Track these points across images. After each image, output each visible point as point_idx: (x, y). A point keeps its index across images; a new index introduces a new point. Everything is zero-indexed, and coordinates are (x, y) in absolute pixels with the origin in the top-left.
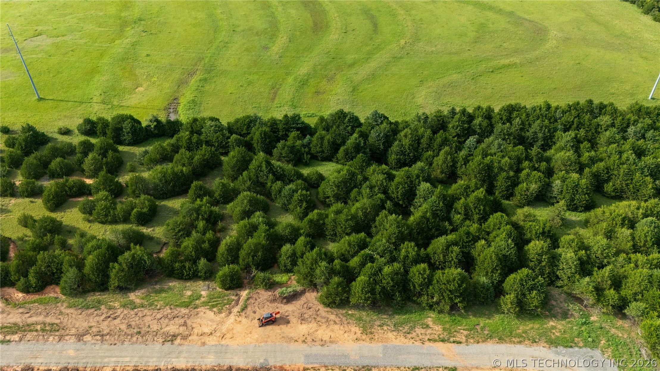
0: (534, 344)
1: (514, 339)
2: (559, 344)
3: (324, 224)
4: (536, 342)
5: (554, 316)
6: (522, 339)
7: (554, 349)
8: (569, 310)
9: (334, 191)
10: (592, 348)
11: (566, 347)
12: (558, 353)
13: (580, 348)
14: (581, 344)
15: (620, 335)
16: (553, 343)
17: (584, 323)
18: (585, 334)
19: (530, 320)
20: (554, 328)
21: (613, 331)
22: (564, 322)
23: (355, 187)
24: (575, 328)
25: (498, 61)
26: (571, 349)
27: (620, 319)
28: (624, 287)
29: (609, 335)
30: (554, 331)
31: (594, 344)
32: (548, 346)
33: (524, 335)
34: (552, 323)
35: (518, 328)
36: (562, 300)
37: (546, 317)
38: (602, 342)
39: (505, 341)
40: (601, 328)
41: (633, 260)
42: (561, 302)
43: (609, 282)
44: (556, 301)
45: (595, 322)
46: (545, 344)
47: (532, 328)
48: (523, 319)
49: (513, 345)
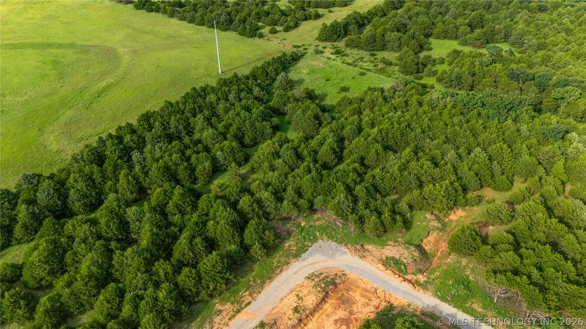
0: (289, 265)
1: (277, 272)
2: (300, 253)
3: (62, 304)
4: (289, 263)
5: (284, 240)
6: (281, 267)
7: (300, 259)
8: (289, 229)
9: (45, 269)
10: (316, 242)
11: (304, 252)
12: (304, 260)
13: (311, 246)
14: (310, 244)
15: (321, 223)
16: (297, 255)
17: (302, 230)
18: (307, 236)
19: (275, 252)
20: (290, 246)
21: (317, 223)
22: (292, 239)
23: (65, 252)
24: (299, 237)
25: (96, 87)
26: (308, 252)
27: (314, 214)
28: (304, 194)
29: (317, 227)
30: (292, 248)
31: (315, 240)
32: (296, 260)
33: (279, 264)
34: (287, 245)
35: (273, 263)
36: (281, 226)
37: (281, 243)
38: (317, 234)
39: (273, 277)
40: (311, 226)
41: (296, 175)
42: (282, 227)
43: (296, 196)
44: (278, 229)
45: (305, 225)
46: (294, 260)
47: (280, 256)
48: (271, 255)
49: (279, 276)
